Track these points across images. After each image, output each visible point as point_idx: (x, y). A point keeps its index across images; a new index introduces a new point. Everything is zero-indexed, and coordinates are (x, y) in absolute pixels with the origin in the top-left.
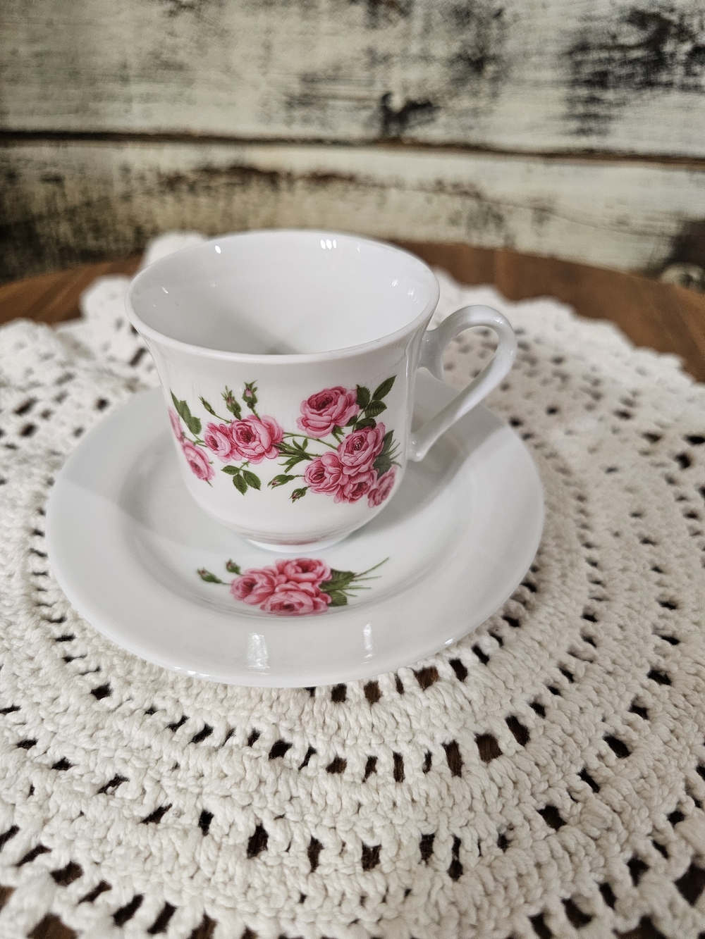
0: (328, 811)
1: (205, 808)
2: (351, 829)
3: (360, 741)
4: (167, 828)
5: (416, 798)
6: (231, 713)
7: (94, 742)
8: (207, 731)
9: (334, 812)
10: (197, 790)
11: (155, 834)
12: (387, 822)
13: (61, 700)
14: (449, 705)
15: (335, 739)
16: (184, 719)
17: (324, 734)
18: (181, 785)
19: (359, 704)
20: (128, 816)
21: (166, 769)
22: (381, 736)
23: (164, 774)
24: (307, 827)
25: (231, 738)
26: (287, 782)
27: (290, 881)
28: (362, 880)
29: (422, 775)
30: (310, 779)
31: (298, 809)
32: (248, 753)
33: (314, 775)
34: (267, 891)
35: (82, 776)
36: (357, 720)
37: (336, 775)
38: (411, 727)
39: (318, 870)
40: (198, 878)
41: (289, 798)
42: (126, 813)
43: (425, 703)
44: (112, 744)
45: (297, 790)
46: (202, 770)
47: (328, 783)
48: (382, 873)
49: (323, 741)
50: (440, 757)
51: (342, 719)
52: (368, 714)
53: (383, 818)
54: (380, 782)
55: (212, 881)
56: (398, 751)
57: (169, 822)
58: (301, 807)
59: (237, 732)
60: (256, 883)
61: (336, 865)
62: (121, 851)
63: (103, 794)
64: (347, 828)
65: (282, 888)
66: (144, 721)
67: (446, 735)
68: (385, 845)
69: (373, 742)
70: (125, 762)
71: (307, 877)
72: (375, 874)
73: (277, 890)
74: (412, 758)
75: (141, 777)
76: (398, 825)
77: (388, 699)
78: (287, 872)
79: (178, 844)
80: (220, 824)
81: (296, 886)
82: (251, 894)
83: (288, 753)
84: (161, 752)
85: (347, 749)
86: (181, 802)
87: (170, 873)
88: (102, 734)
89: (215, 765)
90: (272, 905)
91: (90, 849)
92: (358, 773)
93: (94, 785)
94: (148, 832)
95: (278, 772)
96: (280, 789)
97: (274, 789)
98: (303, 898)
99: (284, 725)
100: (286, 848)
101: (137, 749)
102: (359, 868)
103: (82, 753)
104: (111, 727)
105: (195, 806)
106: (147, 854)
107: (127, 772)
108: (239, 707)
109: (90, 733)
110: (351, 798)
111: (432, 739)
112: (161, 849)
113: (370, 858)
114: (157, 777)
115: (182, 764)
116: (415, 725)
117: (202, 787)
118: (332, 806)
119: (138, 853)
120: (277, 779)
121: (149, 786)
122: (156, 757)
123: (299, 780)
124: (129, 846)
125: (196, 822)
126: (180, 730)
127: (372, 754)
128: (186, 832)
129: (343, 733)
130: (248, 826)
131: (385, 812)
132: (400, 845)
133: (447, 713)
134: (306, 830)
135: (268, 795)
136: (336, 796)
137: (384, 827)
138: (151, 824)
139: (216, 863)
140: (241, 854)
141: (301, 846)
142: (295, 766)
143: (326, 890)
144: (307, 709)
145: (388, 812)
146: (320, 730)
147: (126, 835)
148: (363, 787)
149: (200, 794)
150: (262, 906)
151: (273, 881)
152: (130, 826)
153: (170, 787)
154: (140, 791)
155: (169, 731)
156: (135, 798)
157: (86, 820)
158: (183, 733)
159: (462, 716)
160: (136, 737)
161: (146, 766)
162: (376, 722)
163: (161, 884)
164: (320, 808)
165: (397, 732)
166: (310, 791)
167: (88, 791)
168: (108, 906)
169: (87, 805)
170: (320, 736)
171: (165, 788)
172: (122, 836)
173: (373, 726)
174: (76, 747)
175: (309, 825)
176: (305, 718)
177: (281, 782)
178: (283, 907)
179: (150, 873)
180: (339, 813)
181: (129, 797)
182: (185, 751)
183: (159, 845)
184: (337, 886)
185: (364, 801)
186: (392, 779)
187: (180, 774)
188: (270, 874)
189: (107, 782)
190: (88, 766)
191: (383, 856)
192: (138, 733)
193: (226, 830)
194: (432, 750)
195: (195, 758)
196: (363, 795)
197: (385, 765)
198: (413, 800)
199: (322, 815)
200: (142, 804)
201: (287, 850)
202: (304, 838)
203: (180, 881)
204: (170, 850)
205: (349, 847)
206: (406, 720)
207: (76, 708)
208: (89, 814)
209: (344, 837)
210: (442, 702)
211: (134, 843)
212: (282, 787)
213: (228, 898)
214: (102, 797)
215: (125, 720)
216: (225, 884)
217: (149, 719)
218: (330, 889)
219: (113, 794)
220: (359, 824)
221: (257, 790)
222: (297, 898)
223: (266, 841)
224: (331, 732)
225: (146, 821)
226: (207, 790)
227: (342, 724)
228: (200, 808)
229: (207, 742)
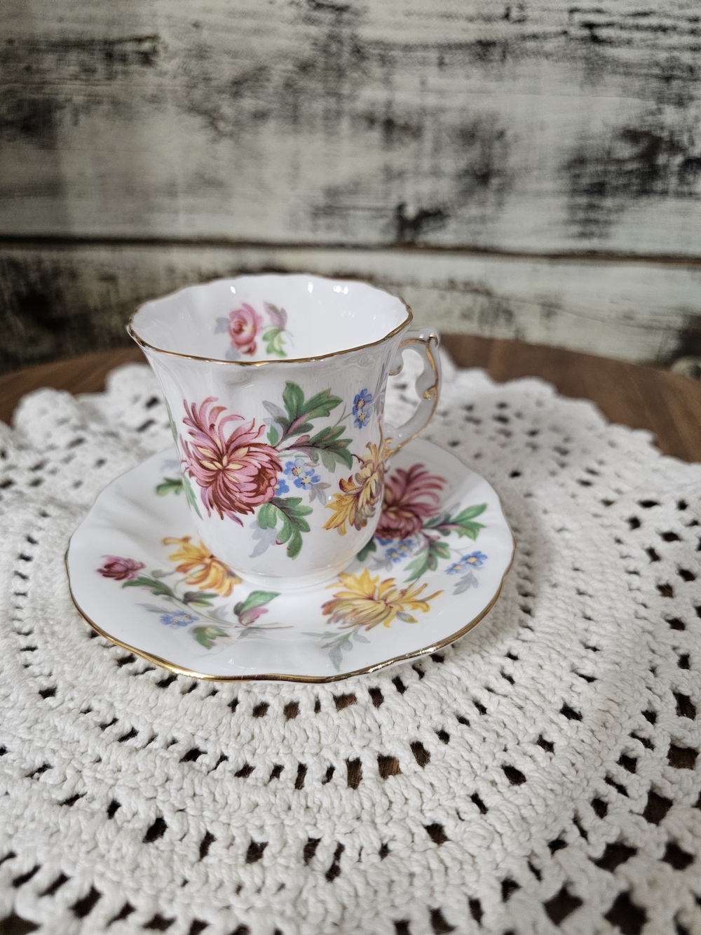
0: (226, 809)
1: (115, 797)
2: (243, 826)
3: (269, 750)
4: (78, 809)
5: (310, 804)
6: (157, 721)
7: (31, 733)
8: (133, 733)
9: (231, 810)
10: (111, 782)
11: (66, 813)
12: (278, 822)
13: (11, 698)
14: (358, 726)
15: (246, 747)
16: (115, 721)
17: (236, 742)
18: (99, 776)
19: (275, 719)
20: (46, 798)
21: (88, 761)
22: (290, 747)
23: (86, 765)
24: (203, 821)
25: (153, 742)
26: (192, 781)
27: (177, 865)
28: (241, 871)
29: (319, 785)
30: (215, 780)
31: (198, 805)
32: (161, 754)
33: (220, 777)
34: (154, 871)
35: (14, 761)
36: (271, 732)
37: (241, 779)
38: (319, 742)
39: (206, 859)
40: (94, 854)
41: (192, 794)
42: (45, 795)
43: (337, 722)
44: (46, 736)
45: (201, 789)
46: (121, 767)
47: (231, 785)
48: (263, 867)
49: (234, 748)
50: (341, 771)
51: (257, 730)
52: (281, 728)
53: (275, 817)
54: (280, 786)
55: (106, 858)
56: (303, 762)
57: (82, 805)
58: (202, 803)
59: (159, 738)
60: (145, 863)
61: (221, 855)
62: (32, 826)
63: (29, 778)
64: (238, 824)
65: (168, 871)
66: (77, 718)
67: (350, 751)
68: (271, 842)
69: (281, 751)
70: (54, 752)
71: (193, 865)
72: (255, 867)
73: (163, 873)
74: (314, 769)
75: (65, 765)
76: (288, 826)
77: (304, 717)
78: (175, 857)
79: (84, 824)
80: (124, 811)
81: (182, 871)
82: (137, 873)
83: (200, 759)
84: (87, 746)
85: (256, 757)
86: (96, 790)
87: (71, 847)
88: (39, 727)
89: (133, 762)
90: (155, 885)
91: (6, 823)
92: (262, 779)
93: (24, 770)
94: (60, 811)
95: (186, 772)
96: (185, 786)
97: (179, 787)
98: (185, 882)
99: (200, 734)
100: (179, 837)
101: (67, 742)
102: (242, 859)
103: (19, 741)
104: (48, 721)
105: (107, 795)
106: (55, 830)
107: (54, 761)
108: (165, 717)
109: (28, 725)
110: (249, 799)
111: (336, 754)
112: (68, 827)
113: (255, 852)
114: (79, 767)
115: (104, 759)
116: (324, 741)
117: (117, 780)
118: (230, 805)
119: (47, 828)
120: (183, 777)
121: (70, 773)
122: (82, 750)
123: (204, 781)
124: (40, 822)
125: (105, 808)
126: (108, 729)
127: (279, 763)
128: (93, 814)
129: (255, 743)
130: (149, 815)
131: (278, 813)
132: (285, 844)
133: (355, 733)
134: (202, 824)
135: (172, 791)
136: (236, 796)
137: (274, 825)
138: (65, 806)
139: (112, 842)
140: (136, 838)
141: (195, 838)
142: (204, 769)
143: (207, 877)
144: (224, 721)
145: (281, 813)
146: (233, 739)
147: (40, 812)
148: (263, 790)
149: (113, 785)
150: (146, 884)
151: (161, 863)
152: (46, 806)
153: (88, 777)
154: (62, 777)
155: (98, 729)
156: (56, 783)
157: (9, 799)
158: (111, 732)
159: (368, 735)
160: (68, 732)
161: (72, 757)
162: (287, 735)
163: (60, 856)
164: (219, 806)
165: (305, 744)
166: (213, 790)
167: (16, 774)
168: (10, 871)
169: (13, 787)
170: (232, 744)
171: (84, 777)
172: (37, 814)
173: (284, 738)
174: (14, 736)
175: (206, 819)
176: (221, 729)
177: (187, 781)
178: (165, 888)
179: (53, 846)
180: (235, 812)
181: (50, 782)
182: (109, 747)
183: (66, 823)
184: (217, 874)
185: (261, 802)
186: (292, 785)
187: (100, 766)
188: (159, 856)
189: (35, 768)
190: (22, 753)
191: (266, 852)
192: (70, 729)
193: (129, 817)
194: (335, 765)
195: (117, 755)
196: (261, 797)
197: (289, 773)
198: (307, 807)
199: (220, 812)
200: (61, 788)
201: (181, 840)
202: (199, 832)
203: (77, 854)
204: (76, 828)
205: (238, 840)
206: (316, 735)
207: (23, 704)
208: (12, 795)
209: (235, 832)
210: (352, 722)
211: (46, 820)
212: (186, 785)
213: (116, 872)
214: (27, 781)
215: (62, 717)
216: (116, 861)
217: (83, 718)
218: (211, 878)
219: (38, 779)
220: (251, 821)
221: (163, 785)
222: (179, 881)
223: (164, 831)
224: (243, 741)
225: (61, 804)
226: (120, 782)
227: (256, 735)
228: (110, 795)
229: (131, 741)
